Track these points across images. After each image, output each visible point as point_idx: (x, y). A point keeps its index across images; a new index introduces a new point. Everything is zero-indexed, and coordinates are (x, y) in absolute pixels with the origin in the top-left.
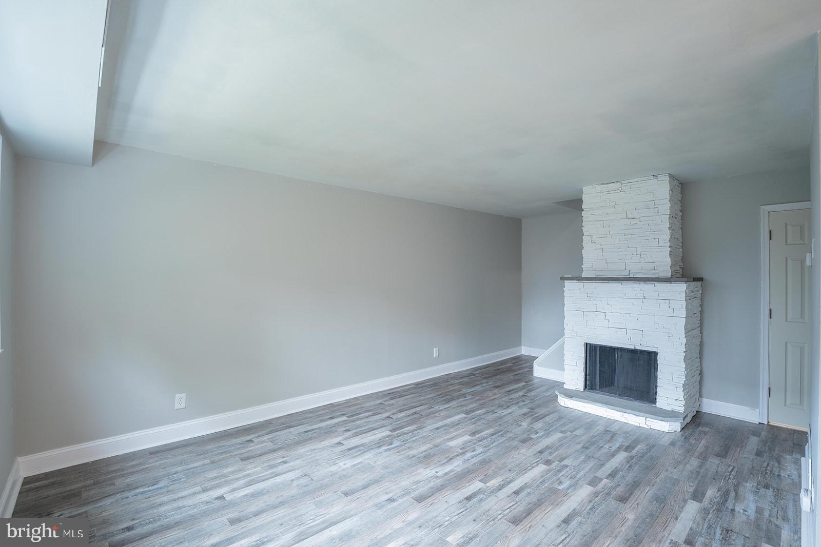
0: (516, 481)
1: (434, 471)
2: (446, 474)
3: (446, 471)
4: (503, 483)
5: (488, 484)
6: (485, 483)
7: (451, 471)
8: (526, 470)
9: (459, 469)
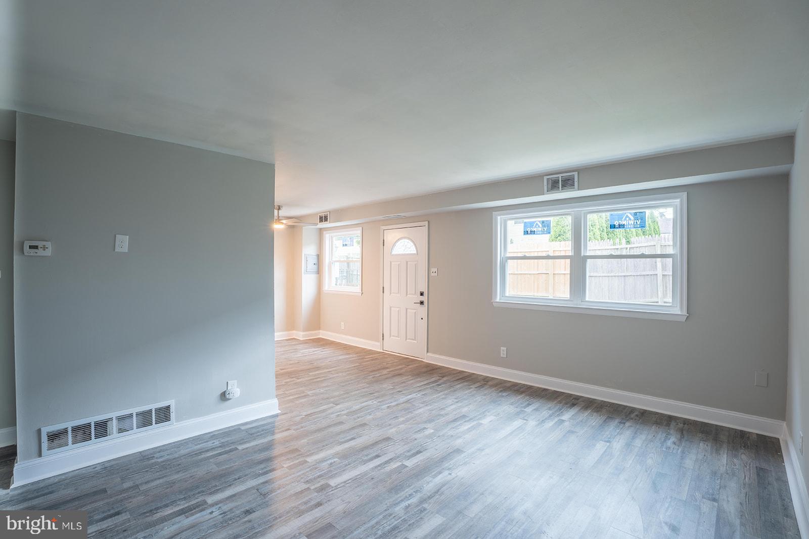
0: (372, 467)
1: (453, 475)
2: (440, 473)
3: (441, 476)
4: (385, 465)
5: (401, 463)
6: (403, 464)
7: (435, 476)
8: (355, 479)
9: (428, 479)
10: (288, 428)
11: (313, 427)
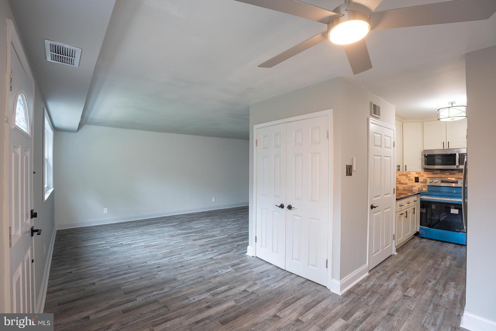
10: (238, 246)
11: (226, 246)
